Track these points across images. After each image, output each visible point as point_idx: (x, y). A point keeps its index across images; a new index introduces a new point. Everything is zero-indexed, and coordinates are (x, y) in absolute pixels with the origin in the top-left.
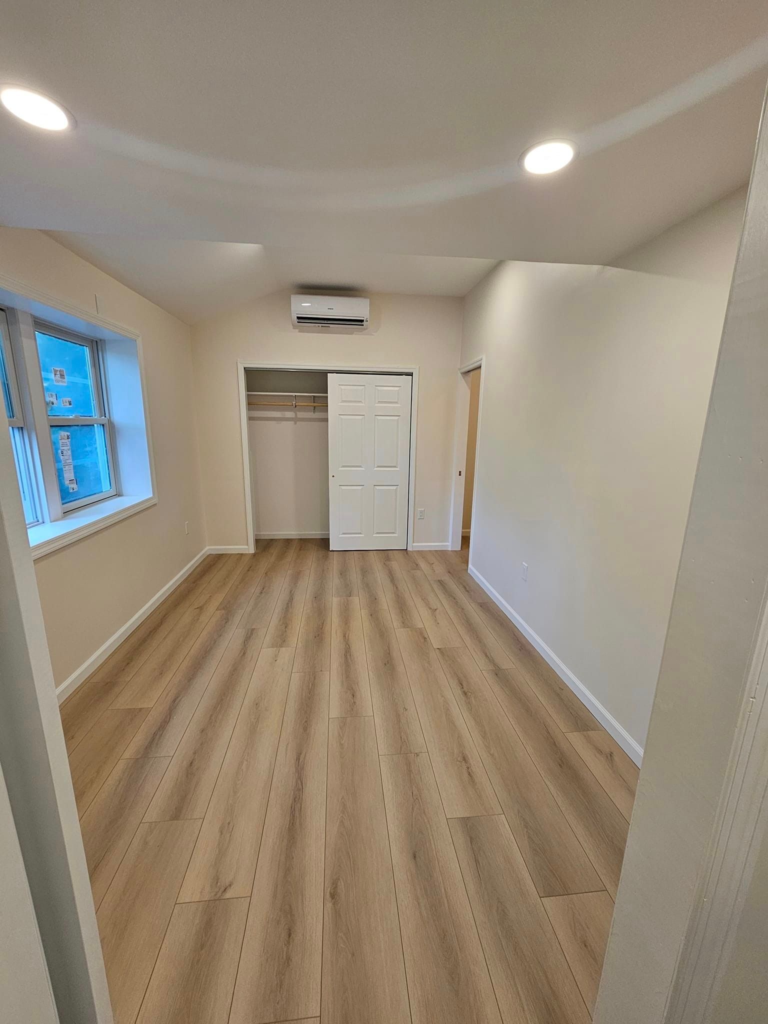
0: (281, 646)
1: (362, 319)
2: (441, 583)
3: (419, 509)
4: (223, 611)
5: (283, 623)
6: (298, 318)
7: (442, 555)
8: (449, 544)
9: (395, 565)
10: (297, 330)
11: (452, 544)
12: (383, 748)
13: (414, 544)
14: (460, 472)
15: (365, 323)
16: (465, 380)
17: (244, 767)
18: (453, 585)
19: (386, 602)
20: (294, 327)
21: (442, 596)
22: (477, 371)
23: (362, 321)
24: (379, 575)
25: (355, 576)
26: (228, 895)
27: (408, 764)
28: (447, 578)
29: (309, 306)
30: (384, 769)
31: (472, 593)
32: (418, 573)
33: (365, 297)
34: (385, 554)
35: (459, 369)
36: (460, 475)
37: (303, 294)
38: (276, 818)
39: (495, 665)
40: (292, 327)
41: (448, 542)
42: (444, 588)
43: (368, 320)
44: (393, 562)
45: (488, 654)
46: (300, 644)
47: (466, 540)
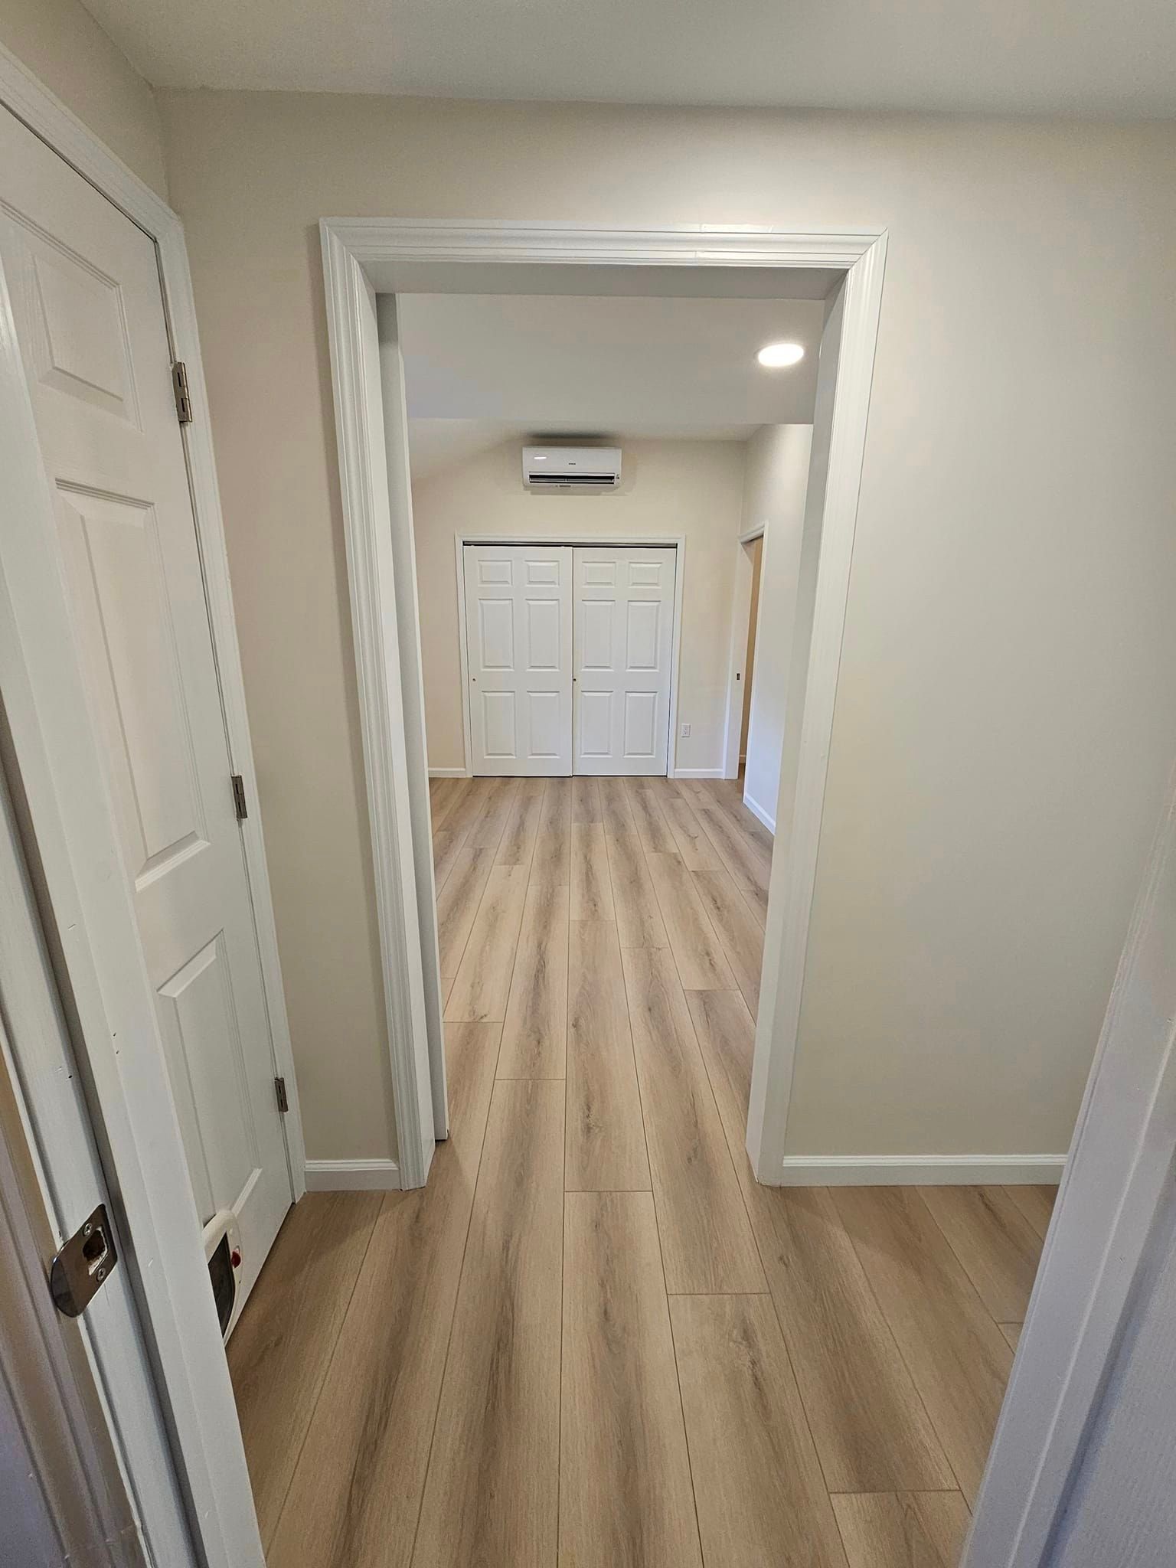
0: (515, 864)
1: (612, 475)
2: (706, 812)
3: (683, 724)
4: (445, 832)
5: (515, 845)
6: (531, 477)
7: (711, 783)
8: (723, 770)
9: (650, 793)
10: (529, 492)
11: (725, 771)
12: (624, 942)
13: (677, 770)
14: (738, 675)
15: (615, 481)
16: (747, 553)
17: (487, 948)
18: (720, 814)
19: (636, 828)
20: (526, 487)
21: (705, 825)
22: (759, 541)
23: (612, 478)
24: (629, 803)
25: (599, 803)
26: (484, 1020)
27: (650, 954)
28: (714, 807)
29: (544, 460)
30: (625, 958)
31: (744, 822)
32: (679, 802)
33: (616, 447)
34: (638, 781)
35: (739, 537)
36: (738, 679)
37: (538, 445)
38: (521, 982)
39: (755, 884)
40: (522, 487)
41: (721, 768)
42: (709, 816)
43: (620, 476)
44: (648, 790)
45: (751, 877)
46: (535, 864)
47: (742, 767)
